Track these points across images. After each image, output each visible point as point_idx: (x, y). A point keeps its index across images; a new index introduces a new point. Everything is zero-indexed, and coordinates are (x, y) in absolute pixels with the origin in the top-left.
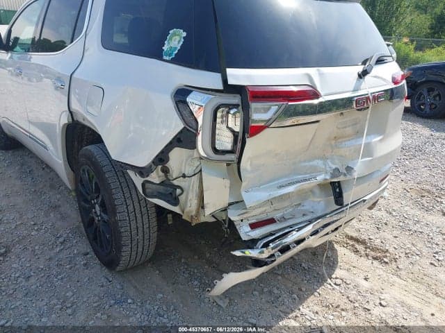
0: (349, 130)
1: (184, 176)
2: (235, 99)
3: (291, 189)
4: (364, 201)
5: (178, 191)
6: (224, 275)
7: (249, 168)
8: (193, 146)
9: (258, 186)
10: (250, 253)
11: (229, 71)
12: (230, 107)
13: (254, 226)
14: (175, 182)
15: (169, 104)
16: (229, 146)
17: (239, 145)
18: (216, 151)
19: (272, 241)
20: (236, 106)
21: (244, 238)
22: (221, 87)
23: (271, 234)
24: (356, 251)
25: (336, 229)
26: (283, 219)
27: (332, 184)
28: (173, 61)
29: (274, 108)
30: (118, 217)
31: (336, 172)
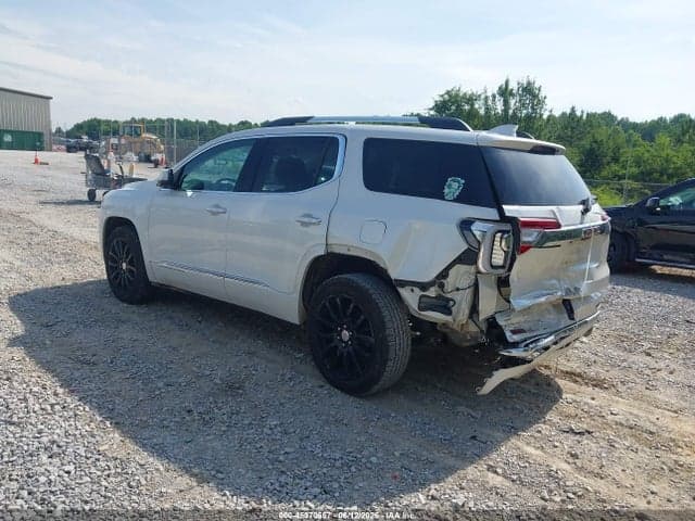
0: (575, 257)
1: (458, 289)
2: (508, 227)
3: (543, 299)
4: (586, 322)
5: (451, 303)
6: (495, 373)
7: (516, 279)
8: (475, 262)
9: (521, 295)
10: (515, 353)
11: (504, 207)
12: (503, 232)
13: (514, 332)
14: (449, 296)
15: (456, 232)
16: (501, 262)
17: (508, 262)
18: (492, 266)
19: (532, 343)
20: (508, 232)
21: (510, 340)
22: (498, 218)
23: (530, 338)
24: (576, 382)
25: (567, 345)
26: (531, 330)
27: (564, 301)
28: (455, 200)
29: (536, 234)
30: (387, 332)
31: (568, 291)
